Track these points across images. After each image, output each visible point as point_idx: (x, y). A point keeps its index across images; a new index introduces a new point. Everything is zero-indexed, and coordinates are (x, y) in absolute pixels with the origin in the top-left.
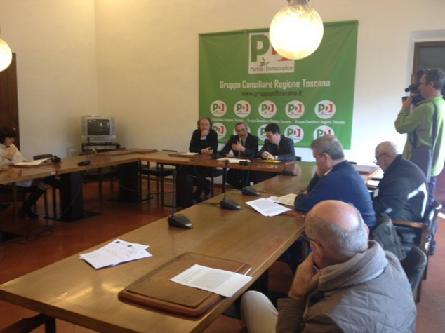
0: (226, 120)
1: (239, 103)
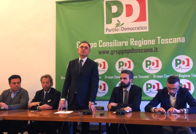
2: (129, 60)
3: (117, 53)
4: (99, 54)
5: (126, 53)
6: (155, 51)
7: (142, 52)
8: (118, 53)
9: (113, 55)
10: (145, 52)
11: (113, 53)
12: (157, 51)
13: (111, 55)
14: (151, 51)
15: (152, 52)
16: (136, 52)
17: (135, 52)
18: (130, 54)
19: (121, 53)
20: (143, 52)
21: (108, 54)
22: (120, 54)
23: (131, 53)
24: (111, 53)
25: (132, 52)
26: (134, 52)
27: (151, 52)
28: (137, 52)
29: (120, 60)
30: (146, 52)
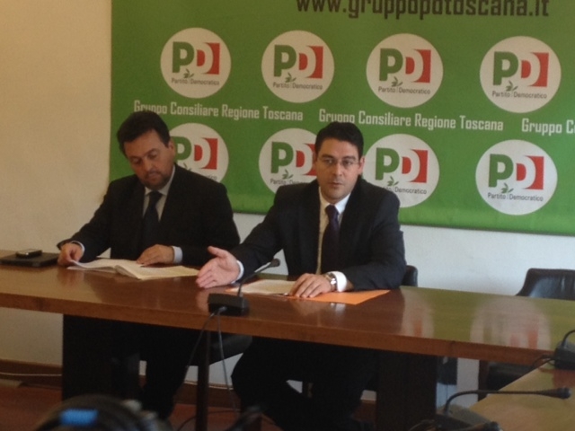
0: (227, 112)
1: (283, 39)
2: (426, 45)
3: (374, 11)
4: (300, 10)
5: (415, 12)
6: (537, 14)
7: (480, 13)
8: (380, 11)
9: (357, 16)
10: (493, 13)
11: (357, 11)
12: (545, 14)
13: (350, 16)
14: (518, 8)
15: (525, 14)
16: (455, 12)
17: (451, 9)
18: (430, 17)
19: (392, 11)
20: (486, 13)
21: (337, 10)
22: (386, 17)
23: (434, 12)
24: (351, 9)
25: (440, 13)
26: (448, 12)
27: (519, 14)
28: (461, 13)
29: (388, 43)
30: (499, 14)
